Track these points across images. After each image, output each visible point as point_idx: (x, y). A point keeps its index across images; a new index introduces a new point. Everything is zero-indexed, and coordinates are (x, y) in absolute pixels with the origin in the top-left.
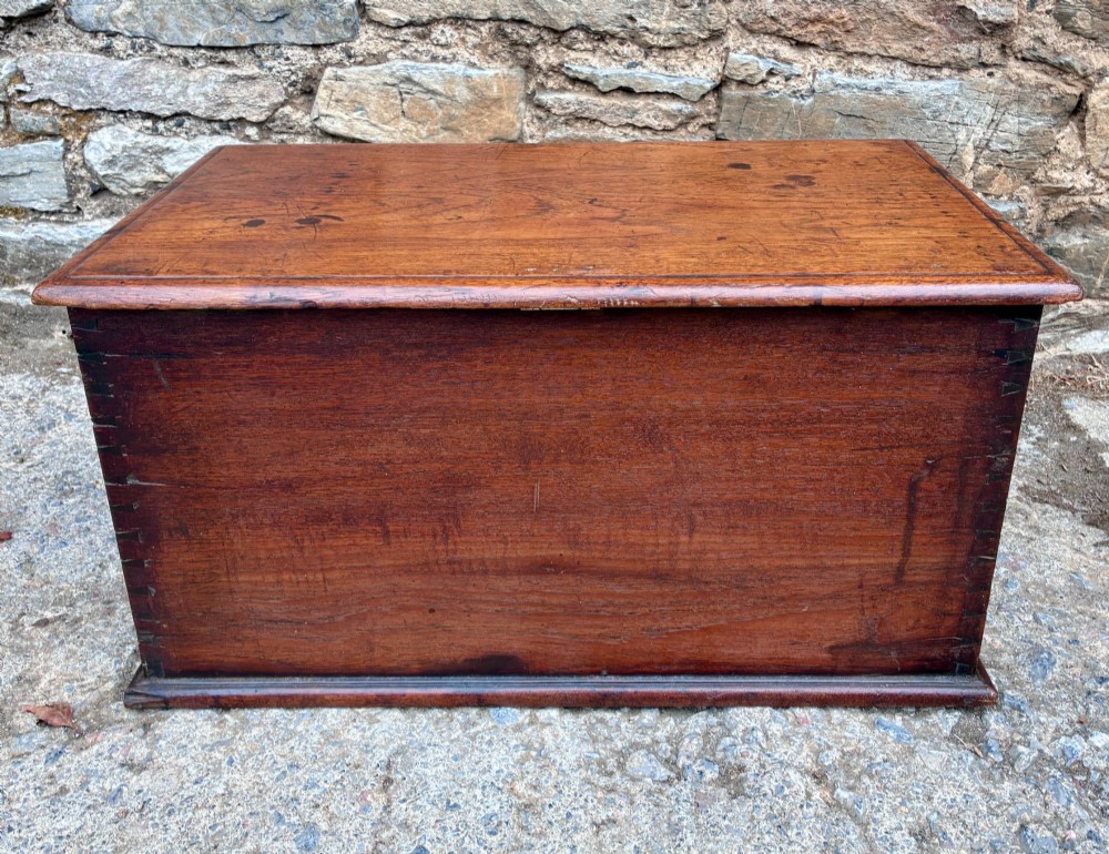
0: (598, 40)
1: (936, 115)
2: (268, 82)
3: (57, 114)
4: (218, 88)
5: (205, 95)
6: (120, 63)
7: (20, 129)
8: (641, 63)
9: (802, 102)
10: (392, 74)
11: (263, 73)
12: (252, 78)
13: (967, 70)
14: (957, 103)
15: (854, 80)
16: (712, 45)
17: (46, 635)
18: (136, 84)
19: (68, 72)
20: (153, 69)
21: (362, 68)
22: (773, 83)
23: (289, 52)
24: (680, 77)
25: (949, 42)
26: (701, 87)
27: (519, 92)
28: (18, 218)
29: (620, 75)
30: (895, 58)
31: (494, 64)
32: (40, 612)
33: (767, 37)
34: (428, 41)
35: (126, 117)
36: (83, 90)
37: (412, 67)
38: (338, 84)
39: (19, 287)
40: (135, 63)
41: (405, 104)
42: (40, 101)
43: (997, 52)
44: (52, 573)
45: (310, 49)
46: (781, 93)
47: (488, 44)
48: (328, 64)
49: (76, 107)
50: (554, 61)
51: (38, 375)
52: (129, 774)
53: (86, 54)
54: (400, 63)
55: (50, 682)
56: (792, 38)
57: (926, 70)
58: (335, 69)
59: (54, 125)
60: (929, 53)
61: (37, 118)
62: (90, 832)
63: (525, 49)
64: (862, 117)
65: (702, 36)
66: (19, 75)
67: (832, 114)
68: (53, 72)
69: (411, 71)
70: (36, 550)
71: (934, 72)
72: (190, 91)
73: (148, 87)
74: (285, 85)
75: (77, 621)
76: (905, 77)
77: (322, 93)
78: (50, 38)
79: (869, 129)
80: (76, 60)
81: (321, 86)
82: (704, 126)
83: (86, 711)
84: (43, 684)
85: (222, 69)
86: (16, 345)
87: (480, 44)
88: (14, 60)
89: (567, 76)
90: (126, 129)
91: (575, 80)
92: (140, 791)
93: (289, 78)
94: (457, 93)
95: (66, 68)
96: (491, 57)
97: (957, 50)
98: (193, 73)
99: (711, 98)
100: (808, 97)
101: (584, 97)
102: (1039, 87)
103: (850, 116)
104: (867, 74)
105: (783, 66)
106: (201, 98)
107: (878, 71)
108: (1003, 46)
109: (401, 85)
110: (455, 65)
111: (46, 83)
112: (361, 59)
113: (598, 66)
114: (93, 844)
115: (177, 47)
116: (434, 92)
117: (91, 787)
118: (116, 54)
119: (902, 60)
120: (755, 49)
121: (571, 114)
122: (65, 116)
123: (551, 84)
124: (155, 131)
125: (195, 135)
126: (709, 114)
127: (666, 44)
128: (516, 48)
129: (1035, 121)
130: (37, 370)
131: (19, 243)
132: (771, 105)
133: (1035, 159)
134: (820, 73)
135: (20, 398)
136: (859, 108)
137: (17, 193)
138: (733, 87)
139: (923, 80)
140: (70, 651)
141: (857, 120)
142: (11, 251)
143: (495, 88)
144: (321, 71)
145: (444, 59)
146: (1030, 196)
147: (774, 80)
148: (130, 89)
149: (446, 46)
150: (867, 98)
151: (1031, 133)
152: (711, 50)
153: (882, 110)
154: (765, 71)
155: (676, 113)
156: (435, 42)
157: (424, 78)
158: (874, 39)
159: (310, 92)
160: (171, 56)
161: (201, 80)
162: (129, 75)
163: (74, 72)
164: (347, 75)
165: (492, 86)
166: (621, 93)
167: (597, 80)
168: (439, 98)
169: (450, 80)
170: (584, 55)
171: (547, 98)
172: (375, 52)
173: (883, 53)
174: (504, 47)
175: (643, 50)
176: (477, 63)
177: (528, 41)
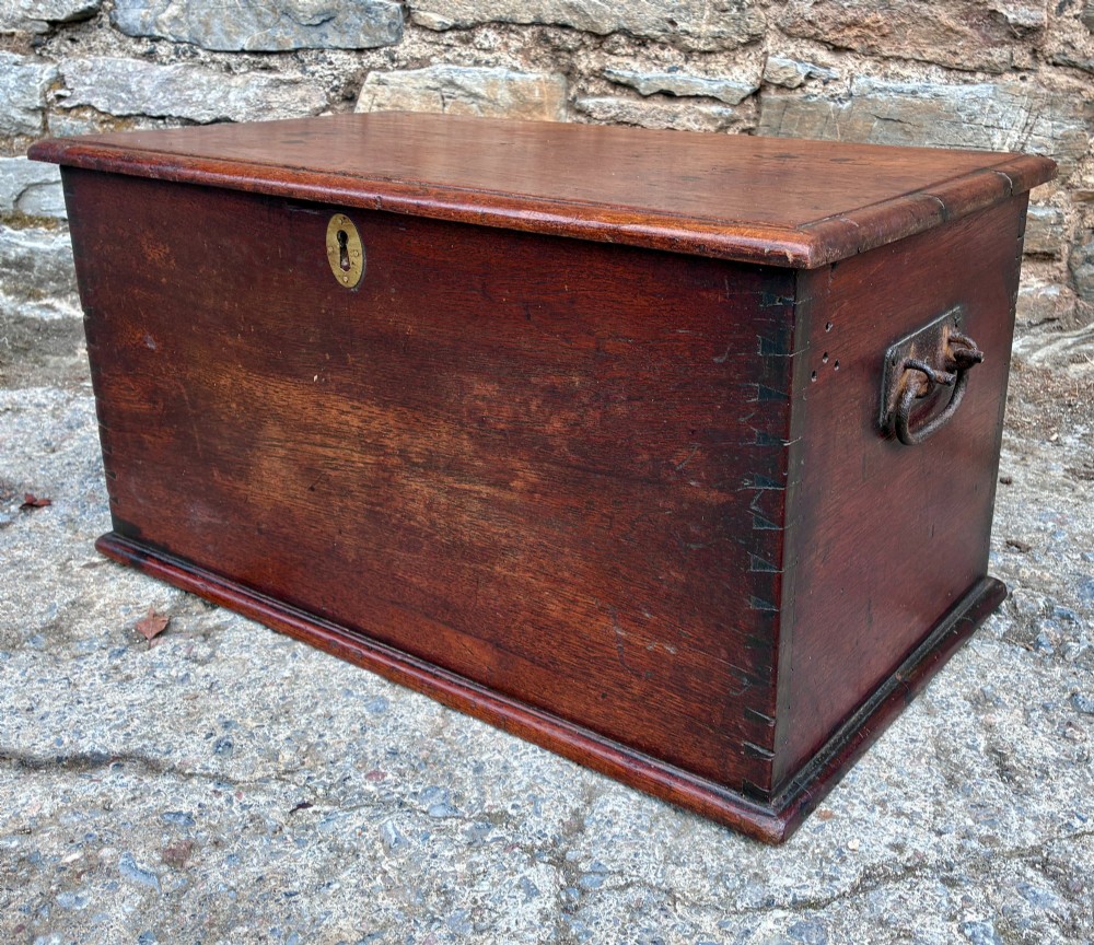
0: (639, 45)
1: (972, 118)
2: (310, 87)
3: (95, 120)
4: (260, 92)
5: (247, 100)
6: (163, 68)
7: (57, 135)
8: (681, 68)
9: (841, 106)
10: (435, 78)
11: (306, 78)
12: (294, 83)
13: (1000, 74)
14: (992, 106)
15: (891, 84)
16: (751, 50)
17: (97, 573)
18: (178, 90)
19: (109, 77)
20: (195, 75)
21: (406, 72)
22: (811, 87)
23: (332, 56)
24: (720, 81)
25: (981, 47)
26: (741, 90)
27: (560, 99)
28: (49, 229)
29: (661, 78)
30: (930, 63)
31: (535, 70)
32: (87, 558)
33: (805, 41)
34: (471, 45)
35: (165, 123)
36: (123, 95)
37: (455, 71)
38: (380, 88)
39: (44, 302)
41: (446, 109)
42: (80, 107)
43: (1028, 57)
44: (96, 530)
45: (354, 54)
46: (819, 97)
47: (530, 49)
48: (371, 68)
49: (115, 112)
50: (596, 65)
51: (61, 389)
52: (194, 665)
53: (129, 59)
54: (442, 67)
55: (105, 605)
56: (829, 43)
57: (961, 75)
58: (377, 73)
59: (93, 130)
60: (962, 57)
61: (75, 123)
63: (567, 55)
64: (899, 121)
65: (742, 41)
66: (60, 81)
67: (870, 118)
68: (94, 77)
70: (77, 513)
71: (968, 77)
72: (232, 97)
73: (189, 92)
74: (327, 90)
76: (940, 81)
77: (364, 98)
78: (93, 44)
79: (907, 133)
80: (119, 64)
81: (364, 90)
82: (744, 131)
84: (99, 606)
85: (264, 74)
86: (37, 362)
87: (522, 49)
88: (55, 66)
89: (609, 81)
91: (616, 84)
92: (207, 676)
93: (331, 82)
94: (499, 97)
95: (108, 73)
96: (533, 62)
97: (990, 54)
98: (235, 78)
99: (750, 103)
100: (846, 100)
101: (624, 101)
102: (1070, 91)
103: (887, 119)
104: (903, 79)
105: (821, 71)
106: (243, 104)
107: (913, 75)
108: (1034, 51)
109: (444, 89)
110: (497, 68)
111: (87, 88)
112: (404, 63)
113: (639, 70)
114: (165, 710)
115: (220, 52)
116: (476, 96)
117: (157, 674)
118: (159, 59)
119: (937, 64)
120: (793, 54)
121: (612, 118)
122: (103, 122)
126: (748, 118)
127: (707, 48)
128: (558, 54)
129: (1068, 124)
130: (60, 384)
131: (48, 253)
132: (809, 109)
133: (1070, 163)
134: (858, 77)
136: (894, 110)
137: (49, 202)
138: (772, 91)
139: (958, 85)
141: (895, 124)
142: (38, 263)
143: (537, 93)
144: (364, 76)
145: (487, 63)
146: (1066, 201)
147: (812, 84)
148: (171, 94)
149: (489, 50)
150: (904, 101)
151: (1065, 137)
152: (750, 55)
153: (919, 113)
154: (804, 75)
155: (717, 116)
156: (478, 46)
157: (468, 82)
158: (909, 44)
159: (351, 99)
160: (213, 61)
161: (242, 86)
162: (170, 81)
163: (116, 77)
164: (389, 79)
165: (534, 90)
166: (661, 96)
167: (638, 84)
168: (481, 102)
169: (493, 84)
170: (626, 60)
171: (589, 103)
172: (419, 56)
173: (918, 57)
174: (546, 52)
175: (683, 54)
176: (520, 67)
177: (570, 46)
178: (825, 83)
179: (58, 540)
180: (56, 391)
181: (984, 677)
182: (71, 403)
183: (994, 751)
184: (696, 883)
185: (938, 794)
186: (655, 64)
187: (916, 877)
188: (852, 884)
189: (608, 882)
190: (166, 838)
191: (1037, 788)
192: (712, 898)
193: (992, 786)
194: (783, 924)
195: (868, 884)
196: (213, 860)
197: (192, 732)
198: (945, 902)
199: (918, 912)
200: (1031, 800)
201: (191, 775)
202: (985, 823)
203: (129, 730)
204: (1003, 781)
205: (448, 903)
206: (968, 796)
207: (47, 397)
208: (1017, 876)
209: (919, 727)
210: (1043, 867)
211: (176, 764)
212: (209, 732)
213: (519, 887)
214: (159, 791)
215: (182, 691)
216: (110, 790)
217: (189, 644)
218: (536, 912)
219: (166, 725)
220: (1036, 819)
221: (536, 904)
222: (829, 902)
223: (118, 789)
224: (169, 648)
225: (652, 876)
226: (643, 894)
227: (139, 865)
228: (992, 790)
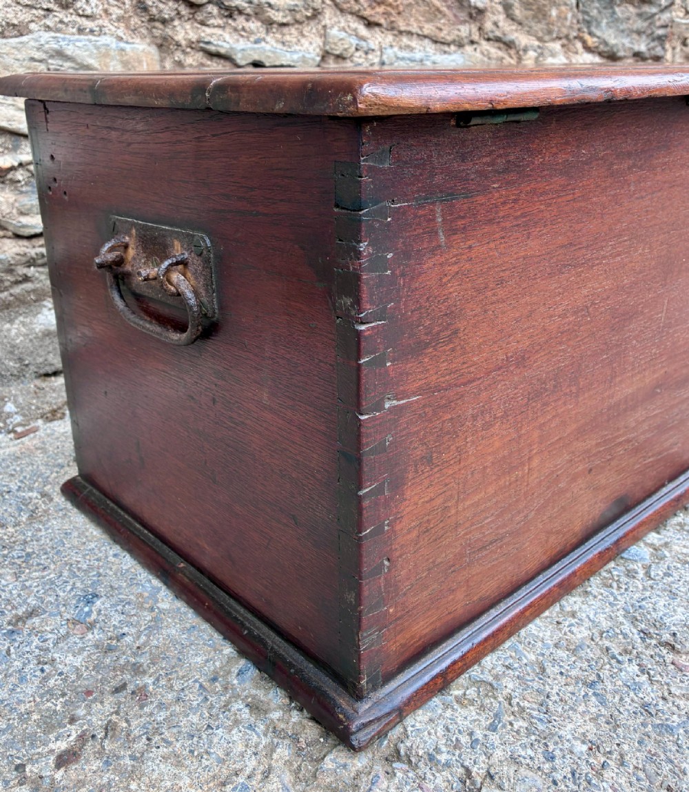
0: (228, 16)
8: (264, 40)
10: (38, 49)
13: (464, 46)
15: (405, 54)
16: (312, 23)
22: (358, 58)
24: (295, 52)
25: (453, 24)
29: (253, 49)
30: (425, 37)
31: (137, 40)
33: (350, 16)
34: (71, 11)
37: (62, 39)
43: (478, 33)
47: (131, 17)
50: (193, 36)
54: (46, 36)
56: (365, 18)
60: (446, 32)
63: (161, 26)
65: (308, 14)
71: (446, 48)
87: (123, 17)
89: (205, 52)
91: (212, 55)
96: (133, 31)
104: (412, 49)
105: (363, 44)
108: (480, 28)
109: (50, 61)
110: (104, 37)
113: (231, 41)
119: (429, 38)
120: (344, 27)
123: (189, 60)
127: (285, 21)
128: (153, 24)
138: (331, 60)
139: (441, 54)
143: (145, 64)
145: (92, 31)
147: (358, 54)
149: (91, 17)
152: (312, 28)
154: (354, 46)
156: (81, 12)
157: (78, 52)
158: (414, 21)
167: (235, 55)
169: (105, 54)
170: (218, 31)
172: (15, 22)
173: (420, 33)
174: (143, 22)
175: (264, 26)
176: (124, 37)
177: (166, 16)
178: (366, 53)
186: (242, 36)
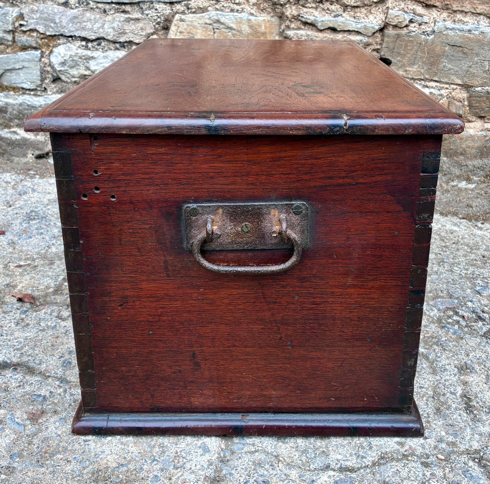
0: (319, 2)
2: (145, 22)
3: (38, 37)
4: (120, 24)
5: (113, 28)
6: (72, 11)
7: (19, 44)
8: (341, 15)
9: (428, 38)
10: (209, 19)
11: (143, 17)
12: (137, 20)
15: (457, 26)
16: (380, 6)
17: (21, 270)
18: (79, 22)
19: (46, 15)
20: (88, 14)
21: (194, 15)
22: (412, 27)
23: (157, 6)
24: (362, 23)
26: (373, 28)
27: (276, 31)
28: (15, 92)
29: (330, 21)
30: (480, 14)
31: (263, 15)
32: (18, 262)
35: (72, 40)
36: (52, 25)
37: (220, 15)
38: (181, 23)
39: (13, 130)
40: (79, 11)
41: (215, 35)
42: (31, 30)
44: (24, 248)
45: (168, 5)
46: (416, 32)
47: (261, 3)
48: (177, 13)
49: (48, 33)
50: (295, 13)
51: (19, 174)
52: (60, 321)
53: (55, 6)
54: (214, 13)
55: (22, 287)
56: (423, 2)
58: (180, 15)
59: (37, 43)
61: (28, 39)
62: (41, 338)
63: (280, 7)
64: (460, 47)
67: (444, 44)
68: (38, 15)
69: (220, 16)
70: (16, 239)
72: (106, 26)
73: (85, 24)
74: (154, 24)
75: (35, 266)
76: (485, 24)
77: (173, 28)
79: (464, 53)
80: (50, 9)
81: (173, 24)
82: (374, 50)
83: (39, 299)
84: (19, 288)
85: (123, 15)
86: (8, 160)
87: (256, 3)
88: (19, 9)
89: (302, 21)
90: (72, 46)
91: (305, 23)
92: (65, 327)
93: (156, 20)
94: (243, 29)
95: (44, 13)
96: (262, 10)
98: (108, 17)
99: (378, 35)
100: (431, 35)
101: (309, 33)
103: (454, 46)
104: (464, 23)
105: (418, 18)
106: (111, 30)
107: (470, 21)
109: (214, 25)
110: (243, 14)
111: (34, 21)
112: (194, 10)
113: (318, 16)
114: (42, 343)
115: (101, 3)
116: (231, 28)
117: (41, 324)
118: (70, 6)
119: (484, 15)
120: (403, 8)
122: (42, 38)
123: (293, 26)
124: (87, 48)
125: (107, 51)
126: (377, 44)
127: (355, 5)
128: (275, 6)
130: (18, 172)
131: (14, 105)
132: (410, 39)
134: (438, 22)
135: (10, 183)
136: (458, 41)
137: (15, 79)
138: (390, 28)
140: (32, 276)
141: (458, 48)
142: (10, 110)
143: (263, 27)
144: (173, 16)
145: (237, 11)
147: (413, 25)
148: (76, 24)
149: (239, 4)
150: (464, 35)
152: (379, 8)
153: (472, 43)
154: (408, 20)
155: (359, 42)
156: (234, 2)
157: (226, 21)
158: (469, 3)
159: (166, 28)
160: (97, 8)
161: (112, 21)
162: (75, 17)
163: (49, 15)
164: (186, 18)
165: (261, 26)
166: (330, 30)
167: (317, 24)
168: (233, 32)
169: (240, 22)
170: (311, 10)
171: (290, 33)
172: (202, 7)
173: (473, 11)
174: (269, 5)
175: (342, 8)
176: (254, 13)
177: (282, 3)
178: (420, 25)
179: (5, 252)
180: (16, 175)
181: (468, 355)
182: (23, 182)
183: (465, 396)
184: (291, 453)
185: (429, 417)
186: (327, 13)
187: (408, 460)
188: (373, 461)
189: (246, 449)
190: (31, 407)
191: (485, 418)
192: (299, 461)
193: (460, 415)
194: (332, 478)
195: (382, 461)
196: (52, 420)
197: (53, 355)
198: (421, 475)
199: (405, 479)
200: (480, 424)
201: (49, 376)
202: (452, 435)
203: (23, 351)
204: (467, 413)
205: (164, 452)
206: (446, 419)
207: (11, 178)
208: (463, 465)
209: (426, 380)
210: (479, 461)
211: (43, 370)
212: (61, 355)
213: (200, 447)
214: (32, 383)
215: (51, 333)
216: (9, 381)
217: (59, 309)
218: (206, 461)
219: (41, 350)
220: (481, 435)
221: (207, 457)
222: (359, 469)
223: (13, 381)
224: (49, 311)
225: (269, 448)
226: (262, 456)
227: (16, 420)
228: (460, 417)
